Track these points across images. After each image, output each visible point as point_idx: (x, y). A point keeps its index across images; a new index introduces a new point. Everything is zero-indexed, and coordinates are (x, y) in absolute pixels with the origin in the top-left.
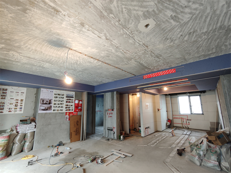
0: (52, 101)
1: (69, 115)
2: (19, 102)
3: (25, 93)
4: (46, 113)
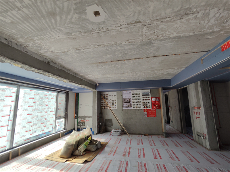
0: (131, 100)
1: (147, 112)
2: (114, 101)
3: (116, 95)
4: (128, 110)
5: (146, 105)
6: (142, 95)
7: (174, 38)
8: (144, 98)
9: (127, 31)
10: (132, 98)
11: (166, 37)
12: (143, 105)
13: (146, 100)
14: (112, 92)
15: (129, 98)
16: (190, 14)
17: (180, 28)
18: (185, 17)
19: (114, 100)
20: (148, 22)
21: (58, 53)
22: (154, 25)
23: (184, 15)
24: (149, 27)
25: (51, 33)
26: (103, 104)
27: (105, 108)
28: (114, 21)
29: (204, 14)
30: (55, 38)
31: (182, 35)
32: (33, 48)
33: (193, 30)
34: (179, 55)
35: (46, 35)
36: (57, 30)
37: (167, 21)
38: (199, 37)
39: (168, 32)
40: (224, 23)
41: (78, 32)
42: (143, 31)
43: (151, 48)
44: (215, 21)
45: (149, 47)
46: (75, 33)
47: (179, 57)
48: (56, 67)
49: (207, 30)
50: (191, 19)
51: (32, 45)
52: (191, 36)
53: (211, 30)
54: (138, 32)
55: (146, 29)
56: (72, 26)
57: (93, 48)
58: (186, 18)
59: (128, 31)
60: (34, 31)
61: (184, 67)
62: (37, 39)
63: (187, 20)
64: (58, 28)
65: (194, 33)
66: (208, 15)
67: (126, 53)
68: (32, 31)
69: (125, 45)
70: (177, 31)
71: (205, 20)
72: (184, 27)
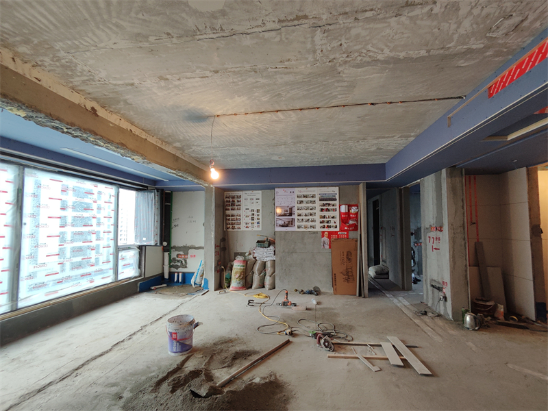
0: (293, 209)
1: (329, 237)
2: (255, 213)
3: (261, 199)
4: (286, 232)
5: (328, 222)
6: (321, 200)
7: (386, 62)
8: (324, 205)
9: (278, 39)
10: (297, 206)
11: (368, 59)
12: (321, 223)
13: (327, 210)
14: (251, 192)
15: (290, 206)
16: (417, 5)
17: (397, 37)
18: (405, 11)
19: (255, 210)
20: (324, 17)
21: (115, 85)
22: (338, 26)
23: (403, 7)
24: (329, 31)
25: (98, 32)
26: (229, 220)
27: (233, 228)
28: (248, 12)
29: (446, 6)
30: (108, 47)
31: (402, 55)
32: (55, 70)
33: (427, 45)
34: (400, 104)
35: (85, 38)
36: (111, 26)
37: (366, 18)
38: (441, 61)
39: (371, 45)
40: (492, 30)
41: (163, 35)
42: (314, 41)
43: (336, 84)
44: (472, 25)
45: (330, 81)
46: (156, 36)
47: (399, 109)
48: (112, 123)
49: (455, 47)
50: (420, 16)
51: (52, 63)
52: (422, 59)
53: (465, 47)
54: (304, 42)
55: (321, 36)
56: (146, 17)
57: (202, 77)
58: (409, 15)
59: (281, 40)
60: (54, 25)
61: (412, 134)
62: (64, 46)
63: (411, 18)
64: (114, 22)
65: (428, 51)
66: (456, 10)
67: (279, 94)
68: (51, 27)
69: (275, 72)
70: (392, 45)
71: (450, 21)
72: (406, 35)
